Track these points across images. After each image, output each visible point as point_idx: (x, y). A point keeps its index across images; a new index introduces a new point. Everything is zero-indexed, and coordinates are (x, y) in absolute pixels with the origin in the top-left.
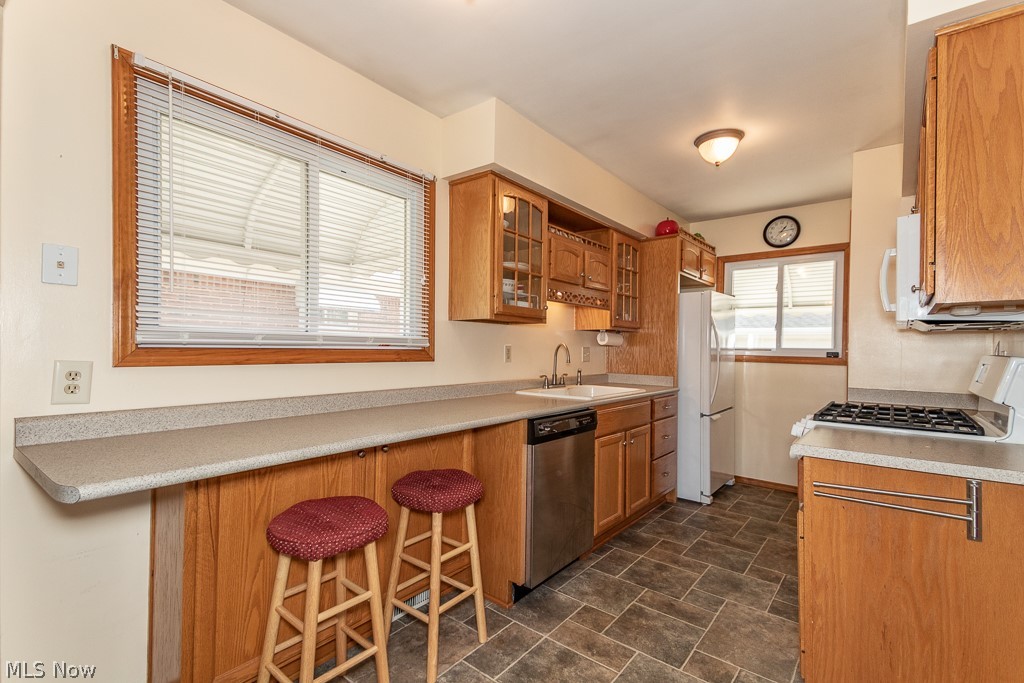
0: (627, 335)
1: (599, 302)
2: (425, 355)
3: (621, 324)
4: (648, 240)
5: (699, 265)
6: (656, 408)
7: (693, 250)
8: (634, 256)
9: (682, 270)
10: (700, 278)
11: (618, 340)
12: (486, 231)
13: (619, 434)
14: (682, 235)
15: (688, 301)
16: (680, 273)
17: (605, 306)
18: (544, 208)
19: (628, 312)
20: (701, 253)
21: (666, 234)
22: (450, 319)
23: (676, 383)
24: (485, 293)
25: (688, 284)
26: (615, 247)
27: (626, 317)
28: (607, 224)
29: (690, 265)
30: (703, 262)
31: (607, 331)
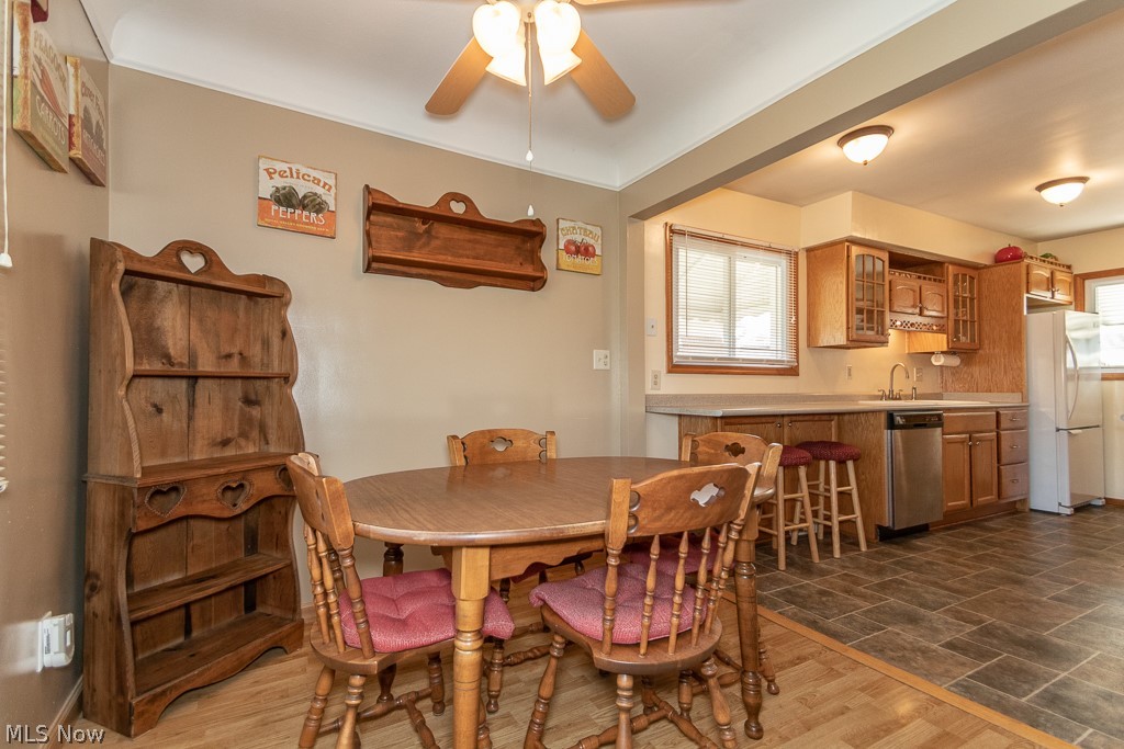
0: (965, 356)
1: (935, 328)
2: (792, 371)
3: (959, 346)
4: (986, 267)
5: (1051, 284)
6: (1002, 419)
7: (1042, 272)
8: (971, 283)
9: (1028, 292)
10: (1053, 298)
11: (955, 361)
12: (841, 282)
13: (964, 436)
14: (1027, 261)
15: (1036, 323)
16: (1026, 295)
17: (941, 330)
18: (886, 257)
19: (965, 334)
20: (1052, 273)
21: (1008, 260)
22: (808, 346)
23: (1025, 398)
24: (842, 326)
25: (1035, 306)
26: (951, 278)
27: (963, 339)
28: (942, 260)
29: (1038, 286)
30: (1055, 282)
31: (942, 353)
